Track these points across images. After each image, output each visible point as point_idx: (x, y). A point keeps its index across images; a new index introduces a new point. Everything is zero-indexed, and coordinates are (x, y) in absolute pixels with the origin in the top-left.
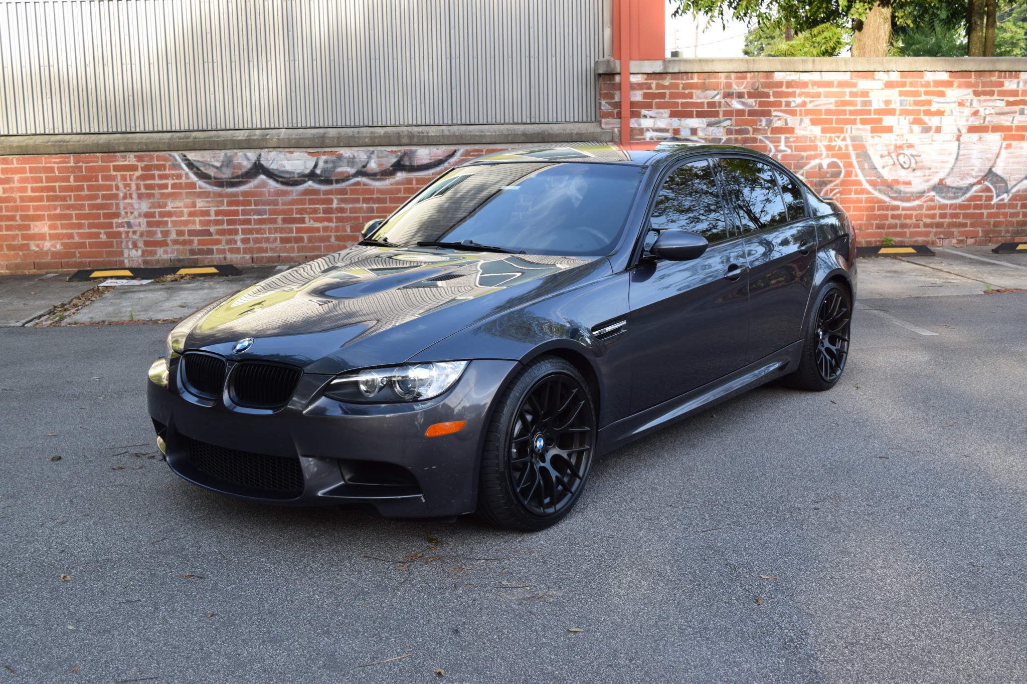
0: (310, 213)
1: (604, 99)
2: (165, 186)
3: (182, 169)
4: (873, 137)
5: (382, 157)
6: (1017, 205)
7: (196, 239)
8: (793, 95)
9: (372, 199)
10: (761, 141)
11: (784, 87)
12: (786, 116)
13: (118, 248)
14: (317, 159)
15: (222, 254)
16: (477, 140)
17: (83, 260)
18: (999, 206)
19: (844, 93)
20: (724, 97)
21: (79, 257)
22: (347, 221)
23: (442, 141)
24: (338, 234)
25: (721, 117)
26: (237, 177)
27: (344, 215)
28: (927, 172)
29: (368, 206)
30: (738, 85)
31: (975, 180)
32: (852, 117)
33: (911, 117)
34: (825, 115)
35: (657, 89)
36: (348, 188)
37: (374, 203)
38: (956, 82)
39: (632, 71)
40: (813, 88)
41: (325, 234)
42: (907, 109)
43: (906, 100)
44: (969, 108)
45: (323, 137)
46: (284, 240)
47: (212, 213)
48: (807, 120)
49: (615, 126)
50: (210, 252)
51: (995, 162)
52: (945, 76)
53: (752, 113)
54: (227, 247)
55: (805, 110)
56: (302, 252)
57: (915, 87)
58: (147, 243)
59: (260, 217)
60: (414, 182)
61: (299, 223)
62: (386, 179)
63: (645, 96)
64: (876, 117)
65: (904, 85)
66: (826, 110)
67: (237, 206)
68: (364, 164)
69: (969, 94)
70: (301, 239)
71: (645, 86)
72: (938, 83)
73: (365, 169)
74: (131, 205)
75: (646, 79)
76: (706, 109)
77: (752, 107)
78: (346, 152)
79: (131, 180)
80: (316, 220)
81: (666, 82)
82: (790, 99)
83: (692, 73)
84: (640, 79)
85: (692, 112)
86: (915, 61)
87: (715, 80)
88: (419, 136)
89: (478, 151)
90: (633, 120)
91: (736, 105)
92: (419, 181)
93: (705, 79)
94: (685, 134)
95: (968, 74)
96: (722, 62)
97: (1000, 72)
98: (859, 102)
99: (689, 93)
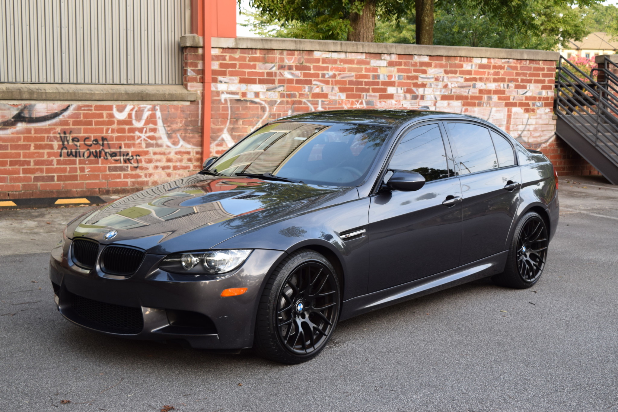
1: (190, 67)
4: (380, 102)
5: (4, 110)
8: (326, 69)
10: (305, 103)
11: (321, 63)
12: (322, 84)
16: (88, 97)
19: (362, 68)
20: (279, 69)
23: (57, 97)
25: (277, 84)
30: (289, 60)
32: (367, 87)
33: (406, 88)
34: (349, 85)
35: (230, 60)
38: (434, 63)
39: (213, 46)
40: (341, 65)
42: (403, 82)
43: (402, 75)
44: (441, 83)
48: (336, 88)
49: (198, 89)
52: (426, 59)
53: (299, 82)
55: (335, 80)
57: (408, 66)
60: (33, 132)
62: (8, 129)
63: (221, 65)
64: (383, 87)
65: (400, 64)
66: (349, 81)
69: (441, 72)
71: (221, 58)
72: (422, 64)
75: (222, 53)
76: (265, 77)
77: (299, 77)
81: (237, 55)
82: (325, 72)
83: (256, 49)
84: (217, 52)
85: (256, 79)
86: (408, 47)
87: (272, 56)
88: (38, 92)
89: (88, 106)
90: (213, 84)
91: (287, 75)
92: (37, 131)
93: (265, 54)
94: (250, 96)
95: (441, 58)
96: (278, 42)
97: (461, 57)
98: (371, 76)
99: (253, 64)
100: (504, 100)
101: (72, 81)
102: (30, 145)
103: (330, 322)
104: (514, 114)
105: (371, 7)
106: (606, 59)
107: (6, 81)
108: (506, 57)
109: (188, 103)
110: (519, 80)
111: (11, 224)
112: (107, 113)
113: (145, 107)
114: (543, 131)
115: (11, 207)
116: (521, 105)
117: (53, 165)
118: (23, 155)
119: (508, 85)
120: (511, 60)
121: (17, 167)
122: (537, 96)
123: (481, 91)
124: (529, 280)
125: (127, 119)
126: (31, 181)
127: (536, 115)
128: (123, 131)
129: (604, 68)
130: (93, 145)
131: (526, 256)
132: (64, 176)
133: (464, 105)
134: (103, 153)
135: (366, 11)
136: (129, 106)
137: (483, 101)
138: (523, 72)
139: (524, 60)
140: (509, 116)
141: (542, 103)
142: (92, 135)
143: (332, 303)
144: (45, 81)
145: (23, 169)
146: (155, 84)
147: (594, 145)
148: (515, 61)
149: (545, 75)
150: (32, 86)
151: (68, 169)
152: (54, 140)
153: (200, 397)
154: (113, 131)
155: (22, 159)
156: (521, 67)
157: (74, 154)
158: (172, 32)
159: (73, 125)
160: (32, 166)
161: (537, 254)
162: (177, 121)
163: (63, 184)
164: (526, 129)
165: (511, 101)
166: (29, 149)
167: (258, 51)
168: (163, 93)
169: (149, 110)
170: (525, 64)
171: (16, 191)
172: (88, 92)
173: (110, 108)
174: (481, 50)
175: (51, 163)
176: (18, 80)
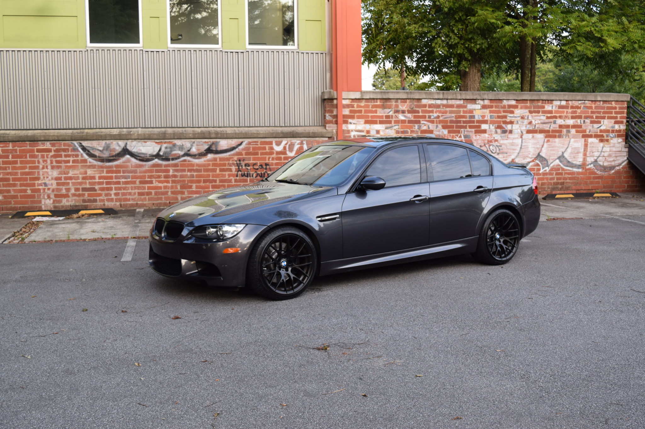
0: (156, 178)
1: (328, 113)
2: (68, 162)
3: (78, 151)
4: (476, 136)
5: (199, 145)
6: (553, 173)
7: (86, 193)
8: (432, 112)
9: (193, 169)
11: (427, 107)
12: (428, 123)
13: (38, 198)
14: (161, 146)
15: (102, 202)
16: (255, 136)
17: (16, 206)
18: (544, 174)
19: (460, 111)
20: (395, 113)
21: (14, 204)
22: (178, 183)
23: (234, 136)
24: (173, 190)
25: (393, 124)
26: (113, 156)
27: (176, 179)
28: (505, 155)
29: (191, 173)
30: (402, 106)
31: (531, 160)
32: (465, 125)
33: (496, 125)
34: (450, 123)
35: (357, 107)
36: (179, 163)
37: (194, 172)
38: (520, 105)
39: (343, 98)
40: (443, 109)
41: (165, 190)
42: (494, 121)
43: (493, 115)
44: (527, 120)
45: (165, 133)
46: (140, 194)
47: (97, 178)
48: (440, 126)
49: (333, 128)
50: (95, 201)
51: (541, 150)
52: (513, 103)
53: (410, 122)
54: (105, 198)
55: (439, 120)
56: (151, 201)
57: (498, 108)
58: (56, 196)
59: (126, 180)
60: (218, 160)
61: (150, 184)
62: (201, 158)
63: (351, 111)
64: (478, 124)
65: (492, 107)
66: (450, 121)
67: (112, 173)
68: (189, 149)
69: (526, 112)
70: (151, 193)
71: (351, 106)
72: (510, 106)
73: (189, 152)
74: (47, 173)
75: (351, 102)
76: (384, 119)
77: (410, 118)
78: (178, 142)
79: (47, 157)
80: (160, 182)
81: (363, 104)
82: (431, 114)
83: (377, 99)
84: (348, 102)
85: (377, 121)
86: (498, 94)
87: (389, 103)
88: (221, 133)
89: (255, 142)
90: (344, 125)
91: (401, 117)
92: (221, 159)
93: (384, 103)
94: (373, 133)
95: (526, 101)
96: (393, 93)
97: (543, 100)
98: (468, 116)
99: (375, 110)
100: (581, 132)
101: (246, 125)
102: (216, 169)
103: (308, 275)
104: (591, 143)
105: (477, 65)
107: (202, 126)
108: (581, 99)
109: (327, 139)
110: (594, 117)
112: (269, 147)
113: (296, 142)
114: (616, 157)
116: (596, 136)
117: (232, 183)
118: (212, 176)
119: (584, 122)
120: (586, 102)
121: (208, 184)
122: (611, 129)
123: (560, 126)
124: (500, 259)
125: (283, 151)
127: (610, 144)
128: (280, 159)
130: (259, 169)
131: (500, 242)
133: (546, 137)
134: (266, 174)
135: (472, 68)
136: (284, 142)
137: (562, 134)
138: (597, 110)
139: (598, 101)
140: (586, 145)
141: (615, 135)
142: (258, 162)
143: (309, 262)
144: (228, 126)
145: (212, 185)
148: (590, 102)
149: (616, 113)
150: (219, 129)
152: (232, 165)
154: (273, 159)
155: (211, 178)
156: (595, 107)
157: (246, 175)
159: (246, 155)
160: (218, 183)
161: (510, 241)
164: (601, 155)
165: (587, 133)
166: (216, 171)
167: (379, 101)
168: (308, 132)
169: (298, 144)
170: (599, 105)
172: (255, 132)
173: (271, 143)
174: (560, 94)
175: (230, 181)
176: (210, 125)
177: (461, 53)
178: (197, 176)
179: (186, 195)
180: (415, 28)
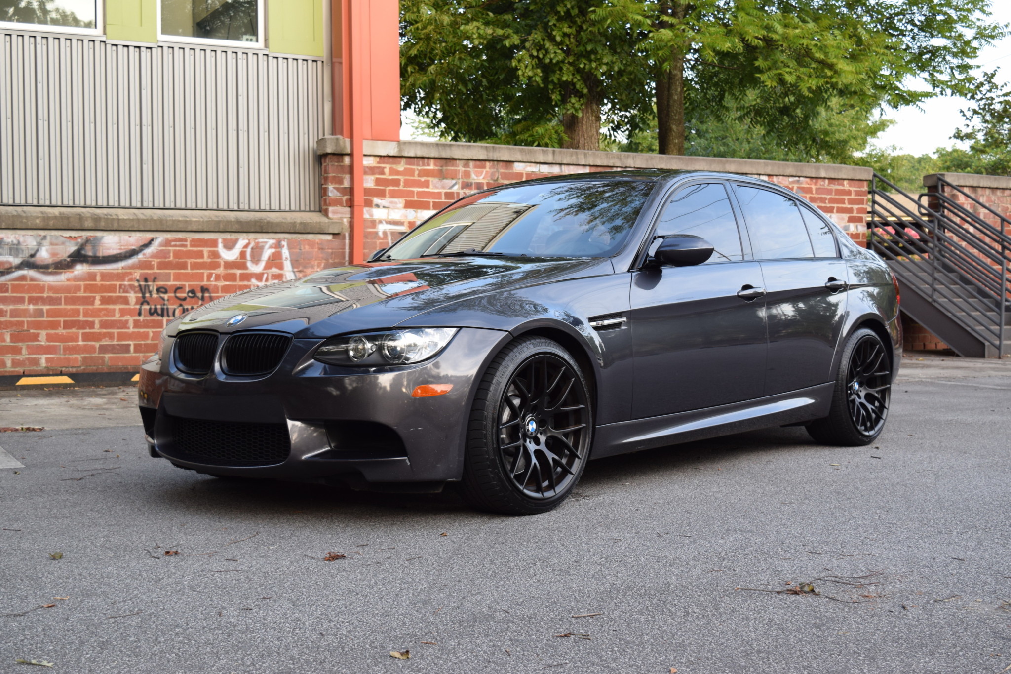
1: (332, 183)
5: (57, 245)
9: (42, 298)
11: (524, 179)
16: (181, 226)
20: (462, 188)
22: (6, 328)
23: (136, 226)
27: (3, 319)
29: (36, 307)
30: (478, 174)
35: (390, 174)
36: (9, 283)
37: (44, 303)
39: (366, 153)
49: (344, 216)
60: (98, 278)
62: (61, 273)
63: (378, 182)
68: (33, 252)
71: (377, 171)
73: (33, 259)
75: (379, 163)
76: (443, 200)
78: (9, 237)
81: (401, 166)
83: (429, 158)
84: (372, 162)
85: (429, 202)
86: (652, 158)
87: (452, 168)
88: (107, 219)
89: (181, 240)
90: (365, 210)
92: (104, 276)
93: (442, 166)
96: (461, 148)
99: (425, 181)
101: (156, 205)
102: (94, 298)
103: (578, 453)
105: (595, 107)
106: (940, 179)
107: (59, 204)
108: (794, 174)
109: (330, 237)
111: (67, 402)
112: (210, 251)
113: (266, 243)
115: (66, 386)
117: (129, 328)
118: (84, 313)
120: (801, 178)
121: (74, 330)
124: (867, 433)
125: (238, 260)
126: (95, 352)
128: (232, 277)
129: (937, 191)
130: (188, 299)
131: (859, 397)
132: (145, 344)
135: (587, 112)
136: (242, 241)
138: (820, 196)
139: (821, 178)
142: (187, 284)
143: (580, 423)
144: (116, 205)
145: (83, 334)
146: (280, 211)
147: (930, 300)
148: (808, 180)
149: (851, 202)
150: (98, 211)
151: (151, 334)
152: (130, 290)
153: (383, 547)
154: (218, 278)
155: (81, 318)
156: (817, 189)
157: (159, 311)
158: (304, 134)
159: (159, 268)
160: (97, 329)
161: (876, 395)
162: (313, 263)
163: (144, 357)
166: (93, 303)
167: (432, 161)
168: (292, 221)
169: (271, 247)
170: (823, 185)
171: (72, 367)
172: (180, 219)
173: (214, 243)
174: (758, 163)
175: (124, 325)
176: (77, 203)
177: (569, 80)
178: (50, 313)
179: (25, 355)
180: (478, 28)
